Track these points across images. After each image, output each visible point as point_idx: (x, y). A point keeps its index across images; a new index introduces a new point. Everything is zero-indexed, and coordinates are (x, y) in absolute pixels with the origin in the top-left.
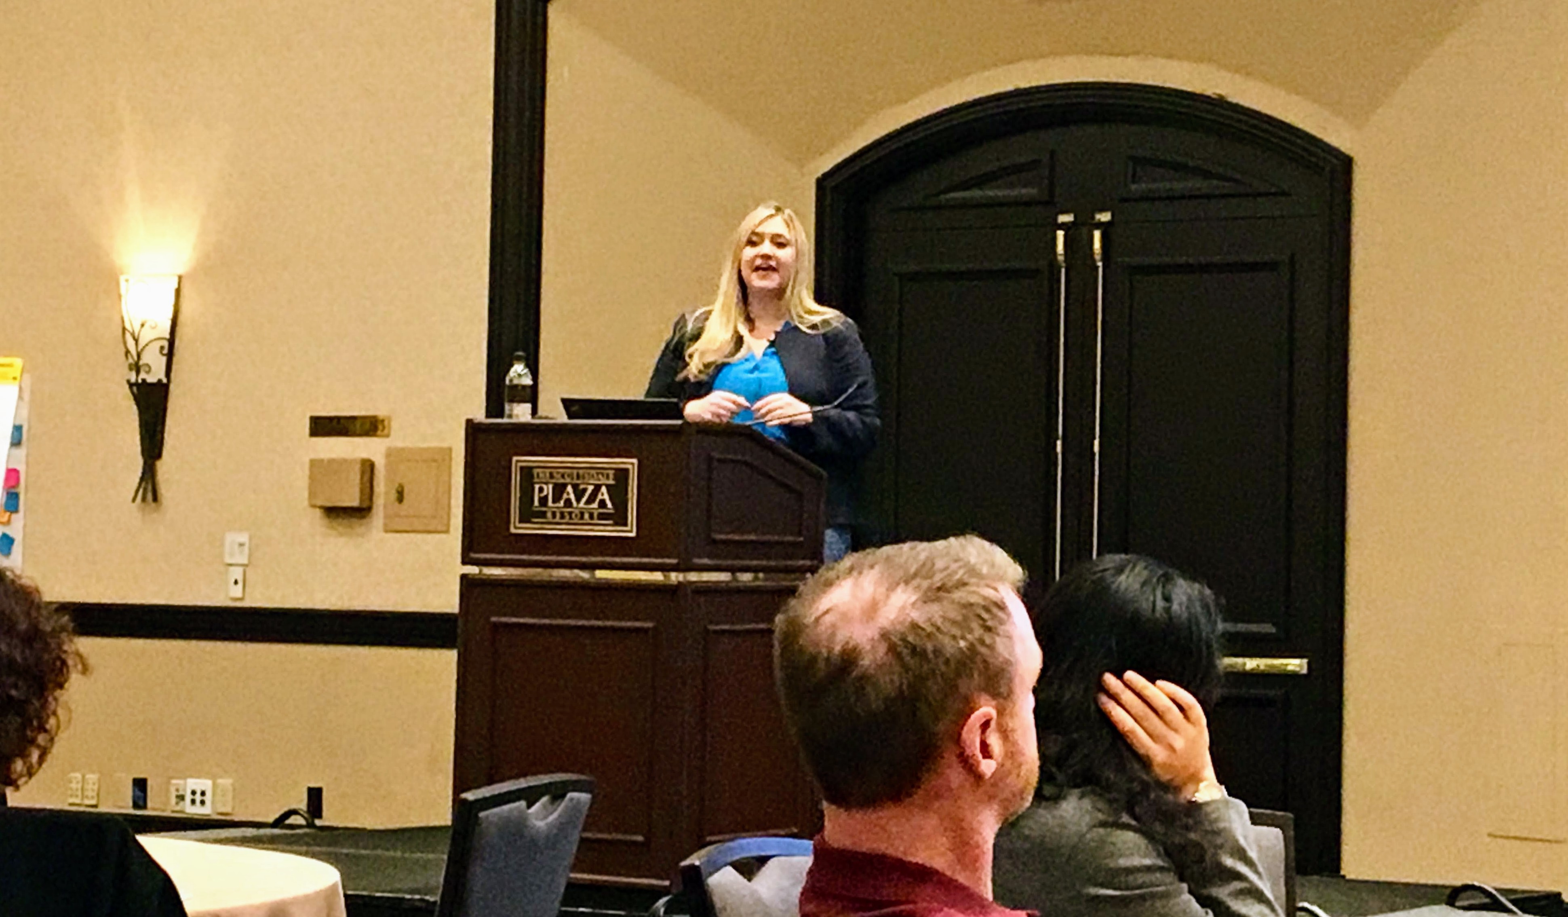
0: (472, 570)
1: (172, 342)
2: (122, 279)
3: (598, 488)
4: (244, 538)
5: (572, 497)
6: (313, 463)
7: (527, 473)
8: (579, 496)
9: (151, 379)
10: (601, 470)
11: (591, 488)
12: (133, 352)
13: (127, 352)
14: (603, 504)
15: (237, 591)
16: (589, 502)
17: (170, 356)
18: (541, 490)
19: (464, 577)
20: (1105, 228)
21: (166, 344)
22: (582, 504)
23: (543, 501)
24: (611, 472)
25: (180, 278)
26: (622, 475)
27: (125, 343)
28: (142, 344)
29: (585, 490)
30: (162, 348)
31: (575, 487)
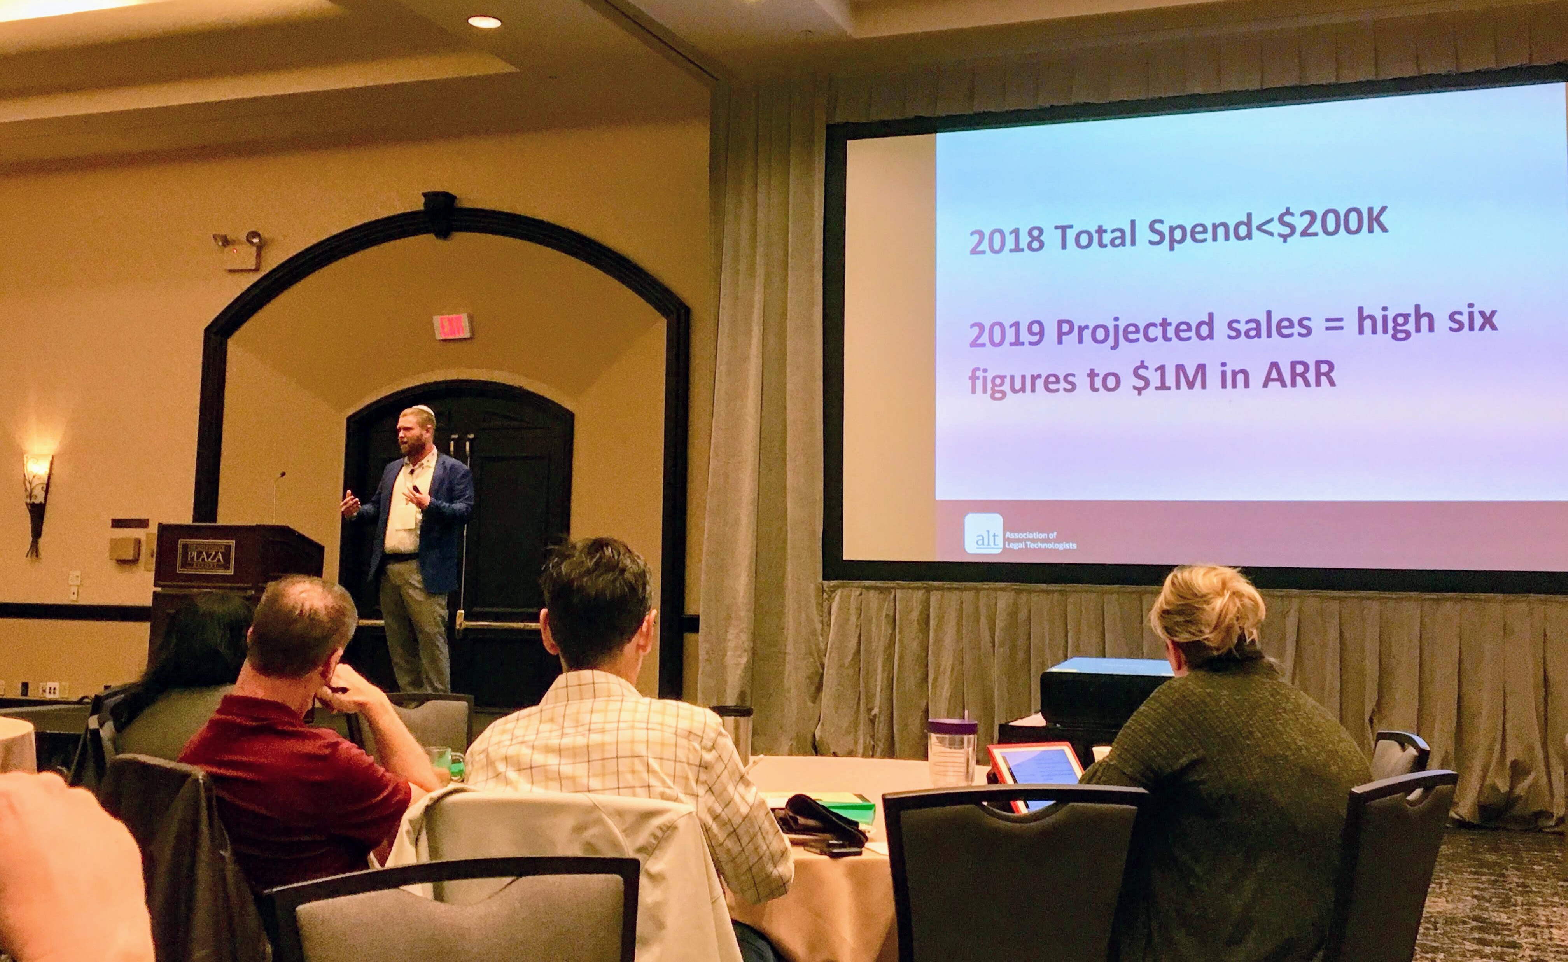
0: (159, 589)
1: (48, 485)
2: (25, 456)
3: (217, 553)
4: (78, 573)
5: (205, 556)
6: (112, 540)
7: (185, 546)
8: (208, 557)
9: (37, 502)
10: (220, 546)
11: (214, 553)
12: (29, 489)
13: (26, 489)
14: (219, 560)
15: (74, 597)
16: (212, 559)
17: (47, 492)
18: (191, 554)
19: (154, 592)
20: (471, 440)
21: (45, 486)
22: (209, 560)
23: (192, 559)
24: (223, 547)
25: (53, 457)
26: (229, 547)
27: (25, 485)
28: (33, 485)
29: (211, 554)
30: (43, 488)
31: (206, 553)
